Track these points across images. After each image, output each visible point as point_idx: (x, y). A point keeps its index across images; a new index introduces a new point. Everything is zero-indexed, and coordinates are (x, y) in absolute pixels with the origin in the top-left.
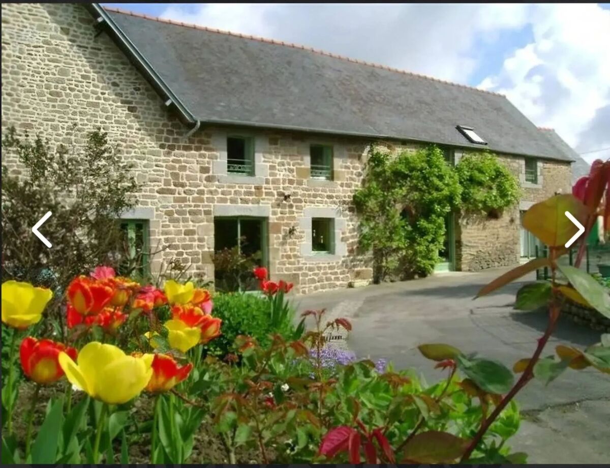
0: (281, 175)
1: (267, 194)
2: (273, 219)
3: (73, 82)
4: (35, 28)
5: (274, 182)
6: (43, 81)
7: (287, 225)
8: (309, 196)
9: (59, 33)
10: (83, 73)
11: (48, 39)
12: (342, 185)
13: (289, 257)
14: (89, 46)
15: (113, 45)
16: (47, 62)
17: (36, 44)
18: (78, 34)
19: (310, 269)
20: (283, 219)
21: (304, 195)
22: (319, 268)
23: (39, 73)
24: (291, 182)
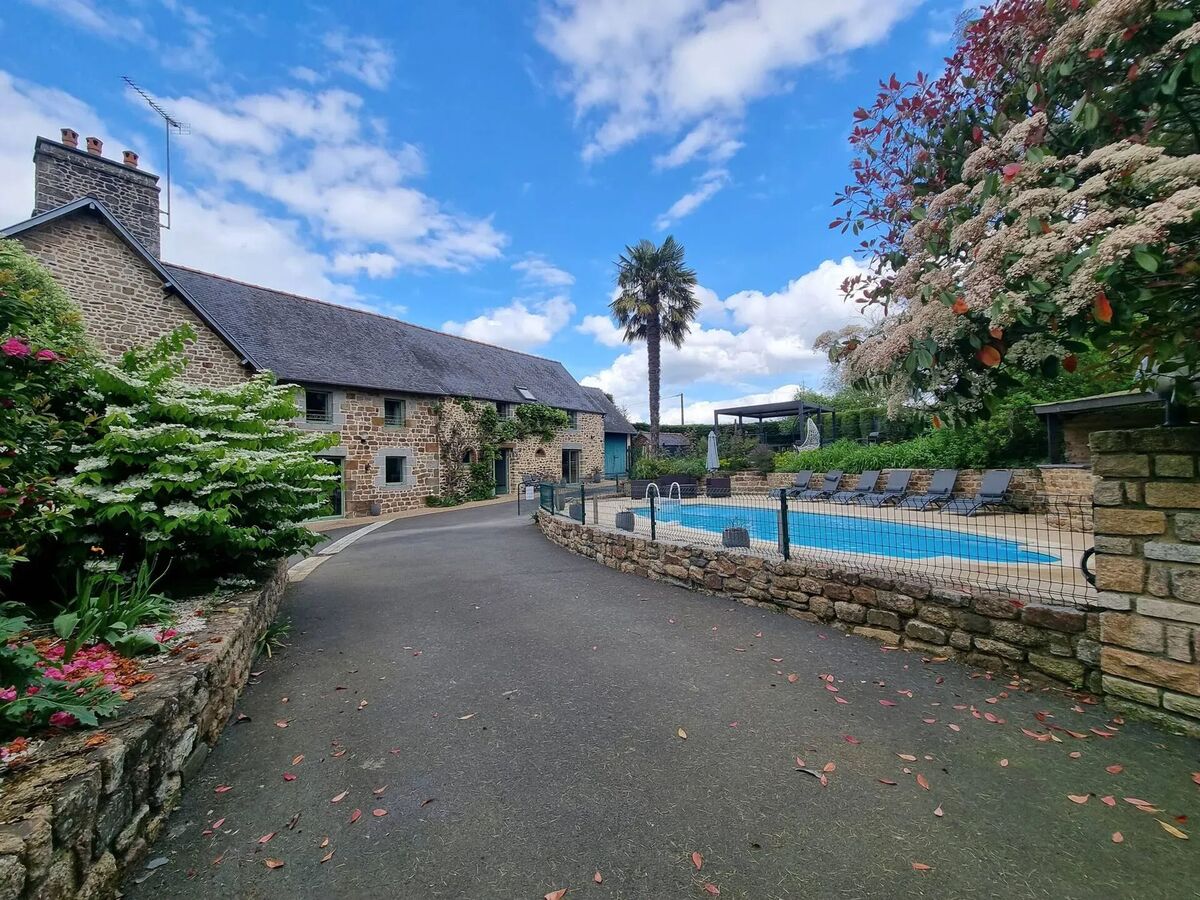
0: (358, 422)
1: (344, 438)
2: (349, 458)
3: (140, 339)
4: (92, 285)
5: (351, 428)
6: (103, 336)
7: (364, 462)
8: (384, 439)
9: (121, 293)
10: (152, 330)
11: (109, 296)
12: (413, 431)
13: (365, 488)
14: (157, 306)
15: (184, 307)
16: (107, 318)
17: (93, 300)
18: (144, 295)
19: (385, 497)
20: (359, 457)
21: (378, 439)
22: (393, 496)
23: (99, 327)
24: (367, 428)
